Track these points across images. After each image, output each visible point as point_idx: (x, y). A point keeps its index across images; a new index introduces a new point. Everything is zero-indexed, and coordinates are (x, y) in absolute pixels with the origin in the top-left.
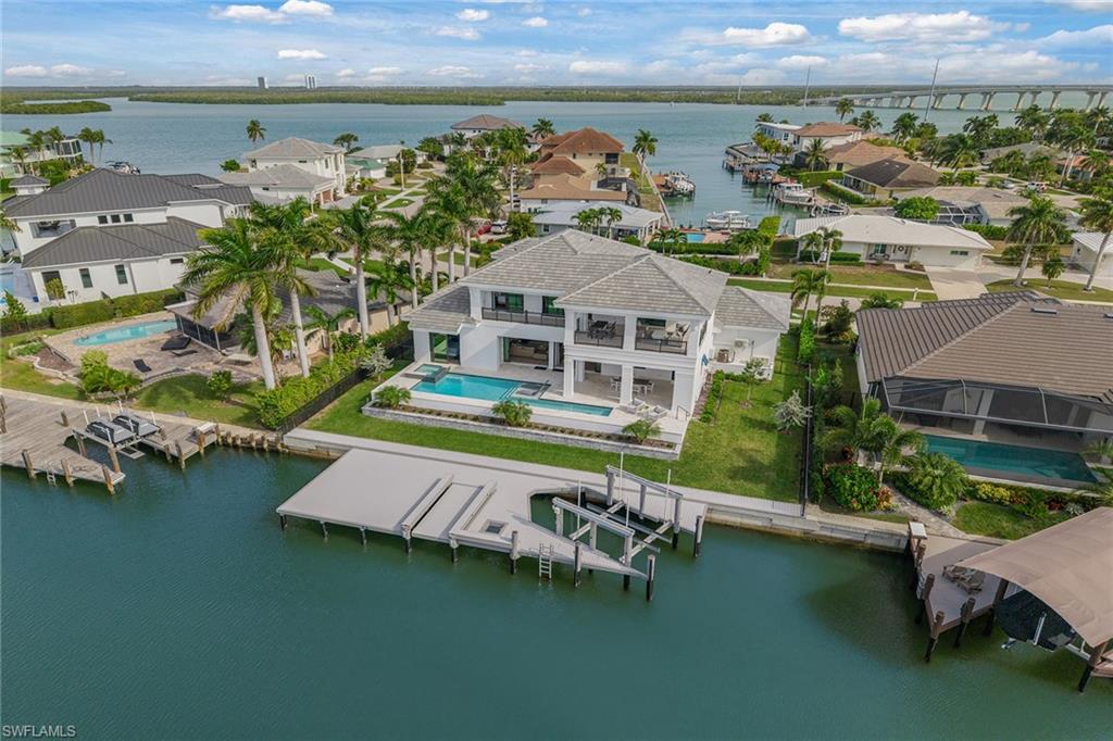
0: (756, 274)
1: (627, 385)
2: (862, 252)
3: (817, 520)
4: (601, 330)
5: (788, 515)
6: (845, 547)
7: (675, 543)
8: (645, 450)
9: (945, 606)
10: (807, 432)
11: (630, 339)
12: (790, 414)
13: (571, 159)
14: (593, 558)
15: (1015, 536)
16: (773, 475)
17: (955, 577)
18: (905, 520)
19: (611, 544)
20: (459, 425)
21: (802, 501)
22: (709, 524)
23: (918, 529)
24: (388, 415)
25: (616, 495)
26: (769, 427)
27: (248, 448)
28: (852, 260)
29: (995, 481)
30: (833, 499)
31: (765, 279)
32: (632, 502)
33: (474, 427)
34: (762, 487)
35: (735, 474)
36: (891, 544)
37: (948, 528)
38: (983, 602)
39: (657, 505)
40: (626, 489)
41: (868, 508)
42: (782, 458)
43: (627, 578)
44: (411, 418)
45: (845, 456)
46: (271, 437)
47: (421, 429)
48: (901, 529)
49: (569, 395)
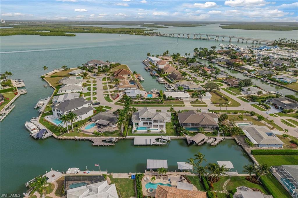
0: (162, 103)
1: (159, 126)
2: (175, 98)
3: (179, 137)
4: (155, 121)
5: (176, 137)
6: (181, 139)
7: (169, 141)
8: (163, 133)
9: (189, 142)
10: (176, 129)
11: (159, 122)
12: (174, 127)
13: (122, 76)
14: (163, 144)
15: (194, 136)
16: (174, 134)
17: (189, 140)
18: (186, 136)
19: (164, 142)
20: (143, 133)
21: (177, 136)
22: (171, 139)
23: (187, 137)
24: (135, 133)
25: (162, 138)
26: (173, 128)
27: (122, 139)
28: (174, 99)
29: (191, 132)
30: (180, 135)
31: (164, 104)
32: (164, 138)
33: (145, 133)
34: (174, 135)
35: (171, 134)
36: (184, 138)
37: (189, 136)
38: (191, 142)
39: (166, 138)
40: (163, 137)
41: (183, 135)
42: (174, 132)
43: (166, 145)
44: (137, 133)
45: (180, 131)
46: (125, 137)
47: (140, 134)
48: (185, 137)
49: (153, 128)
